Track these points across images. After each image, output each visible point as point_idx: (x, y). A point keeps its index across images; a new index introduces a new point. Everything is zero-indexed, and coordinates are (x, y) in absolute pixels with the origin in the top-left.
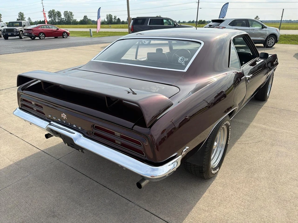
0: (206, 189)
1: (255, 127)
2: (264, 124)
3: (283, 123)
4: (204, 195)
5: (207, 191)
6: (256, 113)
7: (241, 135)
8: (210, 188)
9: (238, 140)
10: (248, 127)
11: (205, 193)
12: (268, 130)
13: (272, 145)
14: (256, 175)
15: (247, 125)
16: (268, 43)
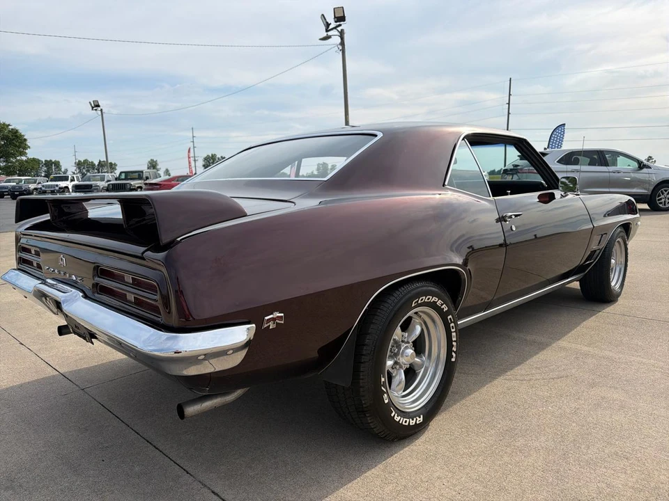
0: (379, 462)
1: (564, 349)
2: (589, 345)
3: (639, 343)
4: (368, 474)
5: (380, 466)
6: (578, 324)
7: (519, 364)
8: (389, 460)
9: (509, 373)
10: (543, 349)
11: (373, 470)
12: (593, 356)
13: (593, 385)
14: (520, 442)
15: (542, 346)
16: (659, 200)
